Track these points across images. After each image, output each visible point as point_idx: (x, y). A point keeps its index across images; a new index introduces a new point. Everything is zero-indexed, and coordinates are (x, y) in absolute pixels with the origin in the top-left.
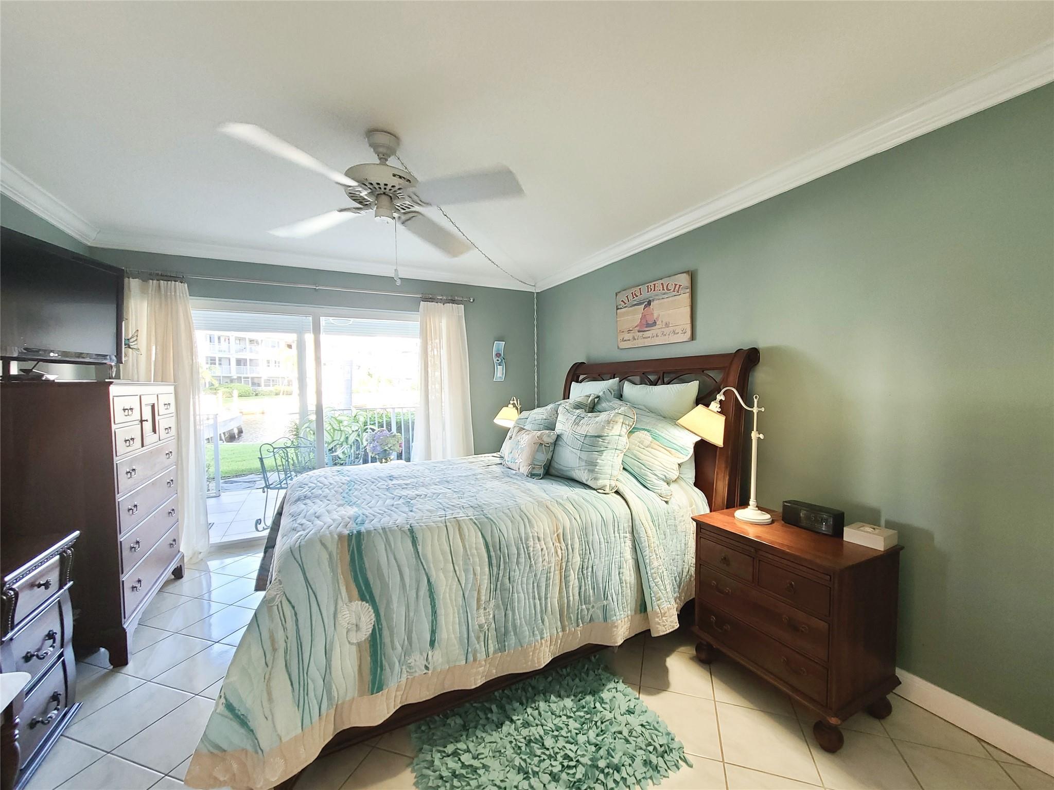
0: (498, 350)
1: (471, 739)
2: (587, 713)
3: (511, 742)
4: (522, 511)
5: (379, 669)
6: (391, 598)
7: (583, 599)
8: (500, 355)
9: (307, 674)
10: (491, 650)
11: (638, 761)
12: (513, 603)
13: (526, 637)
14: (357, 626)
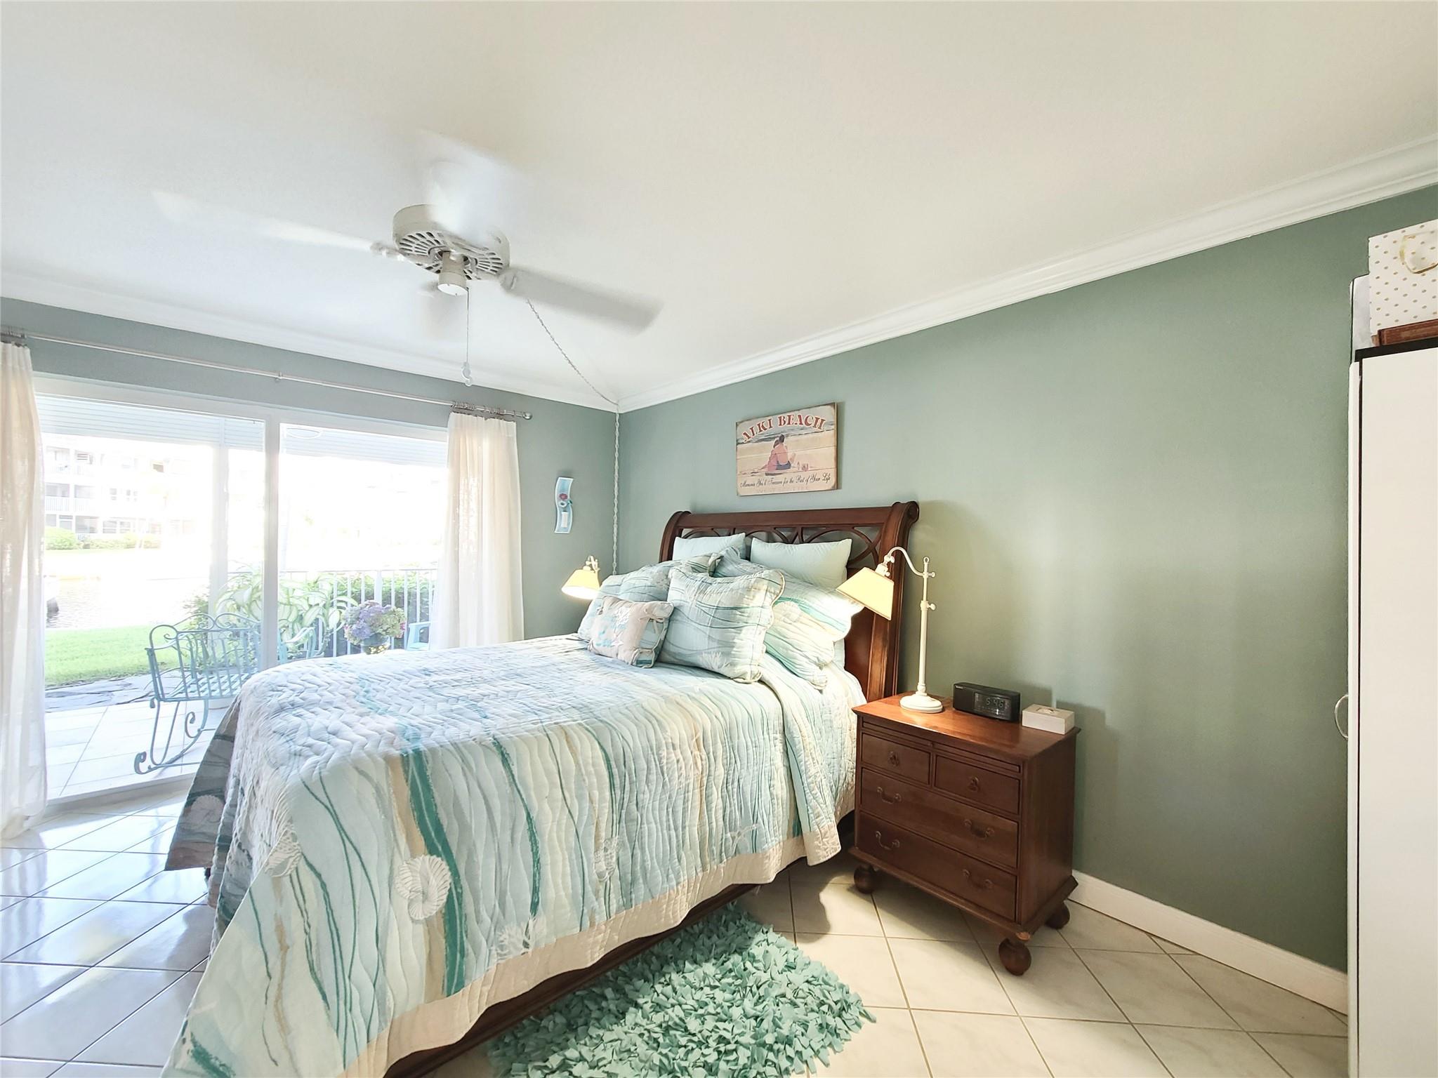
0: (563, 489)
1: (583, 1042)
2: (736, 977)
3: (641, 1035)
4: (645, 710)
5: (458, 955)
6: (474, 845)
7: (729, 825)
8: (566, 497)
9: (349, 977)
10: (614, 907)
11: (813, 1027)
12: (642, 838)
13: (657, 885)
14: (423, 893)
